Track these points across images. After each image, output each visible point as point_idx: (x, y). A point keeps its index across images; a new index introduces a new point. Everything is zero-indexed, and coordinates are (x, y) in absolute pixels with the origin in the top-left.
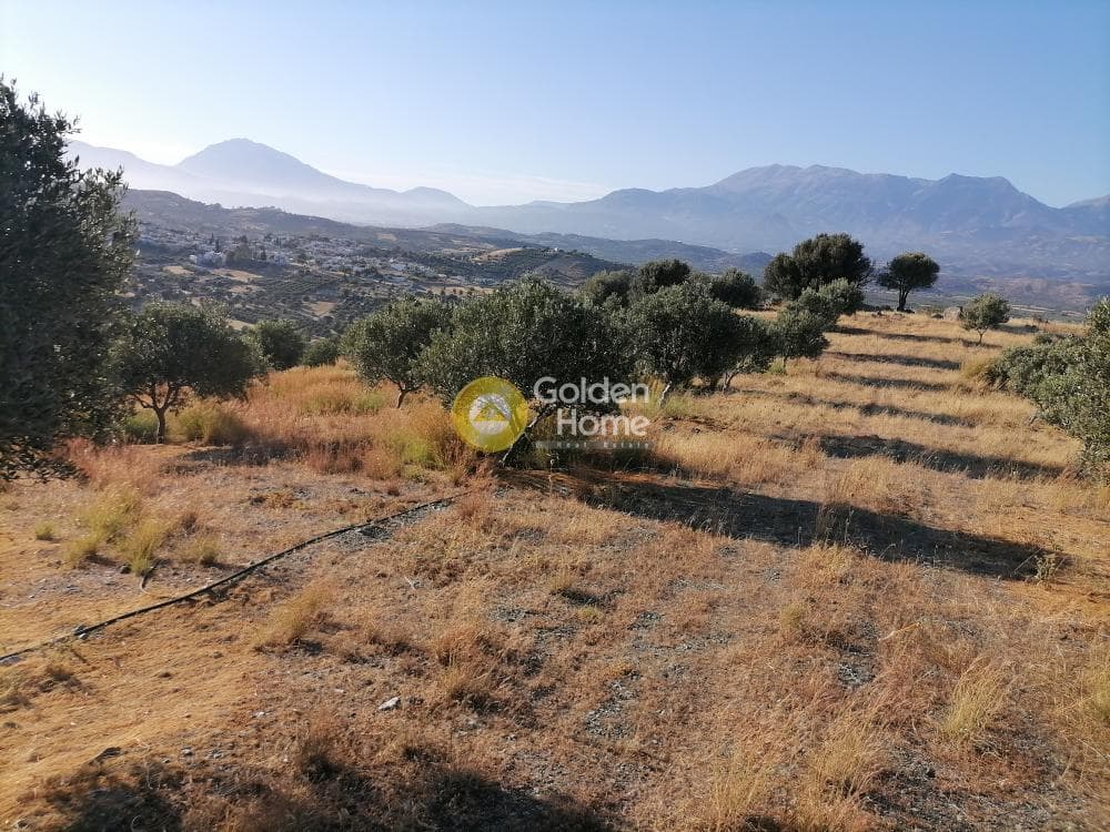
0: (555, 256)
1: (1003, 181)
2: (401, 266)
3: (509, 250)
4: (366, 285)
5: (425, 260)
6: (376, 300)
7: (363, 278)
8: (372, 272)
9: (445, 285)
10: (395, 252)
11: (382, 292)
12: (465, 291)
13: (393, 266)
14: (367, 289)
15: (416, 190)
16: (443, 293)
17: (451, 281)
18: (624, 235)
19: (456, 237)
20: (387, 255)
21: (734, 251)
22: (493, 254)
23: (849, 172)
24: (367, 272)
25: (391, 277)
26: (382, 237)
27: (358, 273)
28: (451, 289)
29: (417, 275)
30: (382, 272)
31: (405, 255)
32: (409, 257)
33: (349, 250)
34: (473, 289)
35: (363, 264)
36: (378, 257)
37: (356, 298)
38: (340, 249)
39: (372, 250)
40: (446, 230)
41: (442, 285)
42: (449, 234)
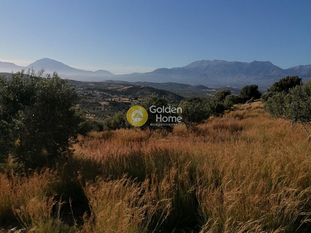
0: (142, 88)
1: (269, 62)
2: (99, 93)
3: (129, 87)
4: (89, 99)
5: (104, 91)
6: (92, 103)
7: (88, 97)
8: (90, 95)
9: (112, 98)
10: (96, 89)
11: (94, 101)
12: (118, 99)
13: (96, 93)
14: (89, 100)
15: (99, 71)
16: (111, 100)
17: (113, 96)
18: (161, 81)
19: (112, 84)
20: (93, 90)
21: (192, 85)
22: (124, 88)
23: (225, 61)
24: (89, 95)
25: (96, 96)
26: (90, 85)
27: (86, 95)
28: (114, 99)
29: (103, 95)
30: (93, 95)
31: (98, 90)
32: (100, 90)
33: (82, 89)
34: (120, 99)
35: (87, 93)
36: (91, 90)
37: (86, 103)
38: (80, 89)
39: (89, 89)
40: (108, 82)
41: (111, 98)
42: (110, 83)
